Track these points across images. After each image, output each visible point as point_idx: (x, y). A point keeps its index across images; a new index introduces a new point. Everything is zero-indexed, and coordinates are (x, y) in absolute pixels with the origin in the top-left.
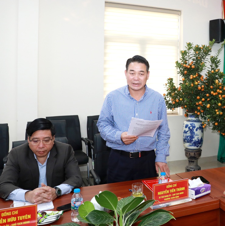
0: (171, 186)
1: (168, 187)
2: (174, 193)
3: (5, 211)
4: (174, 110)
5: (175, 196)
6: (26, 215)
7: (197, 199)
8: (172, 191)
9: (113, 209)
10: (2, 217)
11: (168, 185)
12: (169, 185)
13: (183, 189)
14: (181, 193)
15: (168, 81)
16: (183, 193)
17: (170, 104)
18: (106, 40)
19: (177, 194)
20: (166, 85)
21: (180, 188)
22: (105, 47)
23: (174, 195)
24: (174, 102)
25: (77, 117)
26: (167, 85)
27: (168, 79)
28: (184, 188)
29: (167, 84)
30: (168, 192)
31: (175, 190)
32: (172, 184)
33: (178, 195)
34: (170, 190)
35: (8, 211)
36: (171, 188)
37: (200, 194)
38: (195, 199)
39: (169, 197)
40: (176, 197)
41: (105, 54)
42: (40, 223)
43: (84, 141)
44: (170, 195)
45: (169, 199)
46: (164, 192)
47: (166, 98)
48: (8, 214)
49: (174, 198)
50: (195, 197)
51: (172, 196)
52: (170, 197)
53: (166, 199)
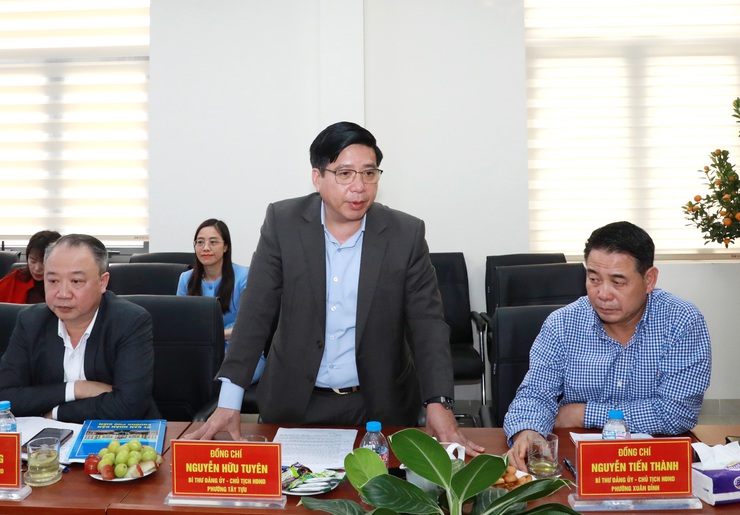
0: (632, 452)
1: (622, 453)
2: (643, 474)
3: (217, 447)
4: (730, 244)
5: (646, 484)
6: (259, 465)
7: (719, 505)
8: (636, 466)
9: (442, 484)
10: (212, 459)
11: (622, 447)
12: (625, 448)
13: (674, 466)
14: (665, 479)
15: (715, 161)
16: (672, 479)
17: (717, 227)
18: (532, 54)
19: (654, 479)
20: (707, 169)
21: (663, 463)
22: (530, 73)
23: (644, 479)
24: (729, 222)
25: (459, 257)
26: (710, 173)
27: (714, 154)
28: (677, 466)
29: (711, 168)
30: (623, 467)
31: (645, 467)
32: (638, 447)
33: (655, 484)
34: (631, 464)
35: (222, 448)
36: (634, 459)
37: (731, 494)
38: (713, 504)
39: (626, 484)
40: (650, 488)
41: (530, 92)
42: (289, 490)
43: (476, 320)
44: (630, 479)
45: (628, 488)
46: (612, 466)
47: (706, 210)
48: (223, 454)
49: (644, 488)
50: (714, 498)
51: (637, 483)
52: (631, 484)
53: (617, 489)
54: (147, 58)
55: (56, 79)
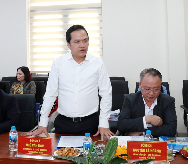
54: (101, 8)
55: (66, 16)
